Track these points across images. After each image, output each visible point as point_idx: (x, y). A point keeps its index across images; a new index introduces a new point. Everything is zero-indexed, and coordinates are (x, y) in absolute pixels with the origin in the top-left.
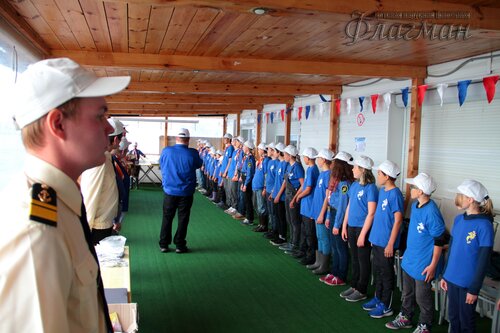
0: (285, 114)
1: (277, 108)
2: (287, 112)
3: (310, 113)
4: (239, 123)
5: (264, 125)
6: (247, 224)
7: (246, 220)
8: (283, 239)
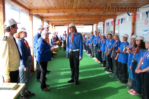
0: (113, 23)
1: (110, 20)
2: (114, 22)
3: (123, 21)
4: (97, 27)
5: (106, 27)
6: (100, 64)
7: (99, 62)
8: (111, 71)
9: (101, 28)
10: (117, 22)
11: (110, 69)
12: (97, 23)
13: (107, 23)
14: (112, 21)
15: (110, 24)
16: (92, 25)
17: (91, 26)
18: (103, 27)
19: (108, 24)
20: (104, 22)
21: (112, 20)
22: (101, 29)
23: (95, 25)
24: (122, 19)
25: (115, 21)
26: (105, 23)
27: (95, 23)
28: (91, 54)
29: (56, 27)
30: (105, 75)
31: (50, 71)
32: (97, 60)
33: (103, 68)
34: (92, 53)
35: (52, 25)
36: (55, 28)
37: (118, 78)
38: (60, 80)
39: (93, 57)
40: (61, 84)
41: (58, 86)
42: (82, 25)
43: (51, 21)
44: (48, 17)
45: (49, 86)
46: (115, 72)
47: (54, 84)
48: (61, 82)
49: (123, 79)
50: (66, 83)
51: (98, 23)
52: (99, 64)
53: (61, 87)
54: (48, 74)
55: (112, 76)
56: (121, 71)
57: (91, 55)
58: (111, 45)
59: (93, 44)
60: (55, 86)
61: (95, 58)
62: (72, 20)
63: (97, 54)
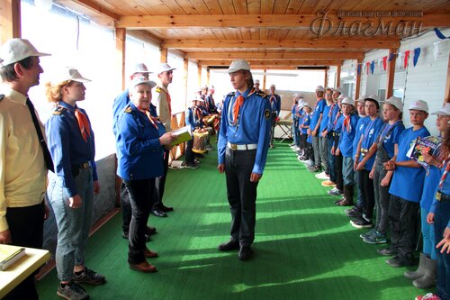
0: (388, 63)
1: (379, 55)
2: (390, 60)
3: (419, 59)
4: (339, 76)
5: (364, 77)
6: (335, 194)
7: (335, 189)
8: (367, 220)
9: (351, 78)
10: (399, 61)
11: (364, 216)
12: (340, 64)
13: (368, 64)
14: (385, 58)
15: (379, 68)
16: (325, 68)
17: (322, 73)
18: (355, 77)
19: (372, 66)
20: (360, 61)
21: (386, 53)
22: (350, 82)
23: (333, 70)
24: (417, 52)
25: (393, 58)
26: (364, 64)
27: (332, 63)
28: (313, 160)
29: (211, 70)
30: (344, 234)
31: (171, 209)
32: (329, 181)
33: (345, 211)
34: (316, 159)
35: (199, 67)
36: (208, 76)
37: (388, 249)
38: (197, 238)
39: (320, 169)
40: (196, 252)
41: (186, 258)
42: (294, 69)
43: (193, 52)
44: (180, 40)
45: (155, 256)
46: (380, 225)
47: (173, 253)
48: (196, 248)
49: (403, 252)
50: (213, 251)
51: (342, 63)
52: (332, 193)
53: (193, 262)
54: (165, 216)
55: (367, 237)
56: (397, 224)
57: (314, 165)
58: (373, 135)
59: (319, 127)
60: (175, 259)
61: (323, 175)
62: (259, 52)
63: (331, 162)
